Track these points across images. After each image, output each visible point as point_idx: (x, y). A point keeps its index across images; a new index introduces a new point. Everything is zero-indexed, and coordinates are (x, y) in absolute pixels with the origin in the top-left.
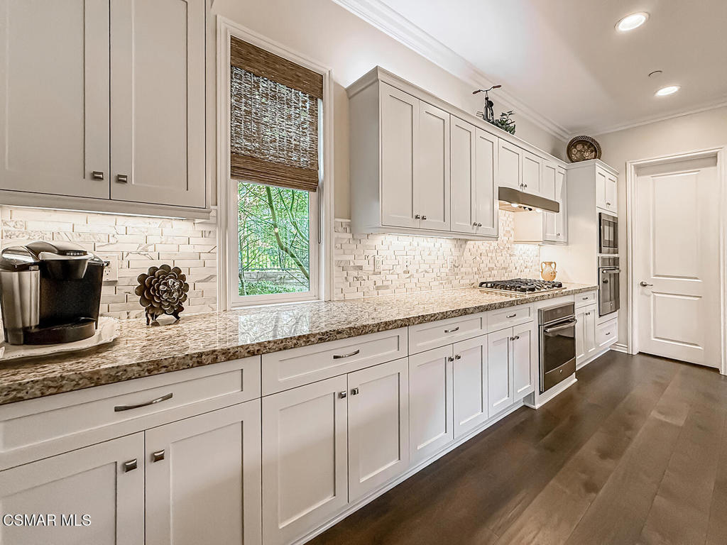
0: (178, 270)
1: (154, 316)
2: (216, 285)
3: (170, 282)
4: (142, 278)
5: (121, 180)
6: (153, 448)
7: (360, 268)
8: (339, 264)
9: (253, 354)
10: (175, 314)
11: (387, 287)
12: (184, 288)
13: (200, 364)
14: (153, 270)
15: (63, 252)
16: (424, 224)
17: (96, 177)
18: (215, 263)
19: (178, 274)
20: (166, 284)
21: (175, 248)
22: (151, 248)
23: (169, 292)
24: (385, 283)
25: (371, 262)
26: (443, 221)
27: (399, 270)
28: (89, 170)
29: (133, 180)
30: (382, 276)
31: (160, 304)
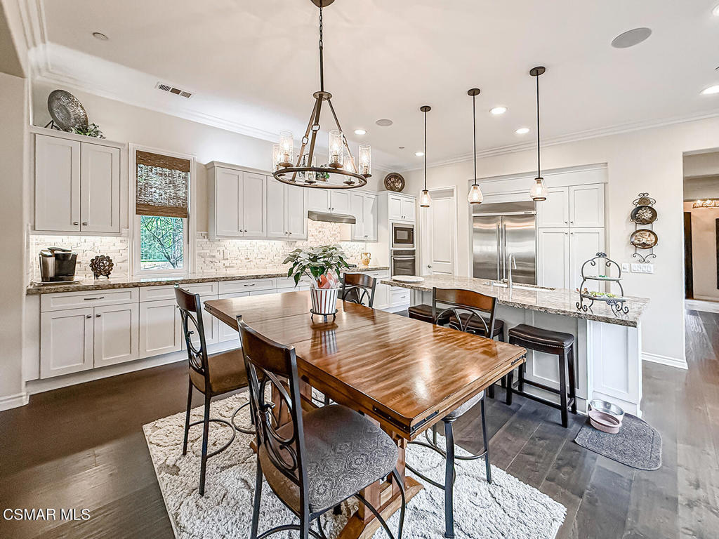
0: (108, 257)
1: (98, 276)
2: (128, 264)
3: (105, 262)
4: (92, 260)
5: (84, 224)
6: (97, 313)
7: (214, 257)
8: (199, 255)
9: (135, 286)
10: (107, 276)
11: (232, 267)
12: (111, 265)
13: (114, 288)
14: (97, 257)
15: (64, 251)
16: (246, 234)
17: (75, 224)
18: (127, 254)
19: (108, 259)
20: (103, 263)
21: (107, 247)
22: (96, 248)
23: (105, 267)
24: (231, 265)
25: (222, 253)
26: (261, 232)
27: (242, 258)
28: (73, 222)
29: (89, 224)
30: (229, 261)
31: (100, 271)
